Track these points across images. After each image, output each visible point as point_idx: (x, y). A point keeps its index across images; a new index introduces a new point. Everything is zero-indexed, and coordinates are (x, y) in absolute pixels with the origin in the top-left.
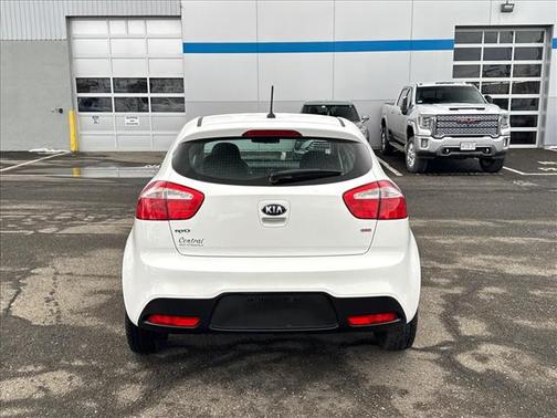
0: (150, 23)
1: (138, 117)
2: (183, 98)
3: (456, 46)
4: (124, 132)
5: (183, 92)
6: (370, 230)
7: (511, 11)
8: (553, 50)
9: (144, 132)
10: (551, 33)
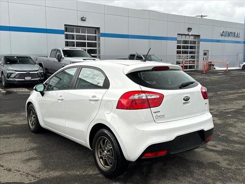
3: (66, 33)
7: (85, 20)
8: (101, 38)
10: (99, 31)
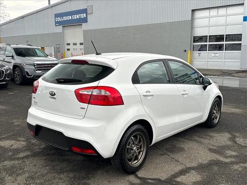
0: (229, 9)
1: (218, 53)
2: (241, 44)
4: (211, 60)
5: (241, 41)
6: (84, 108)
9: (220, 60)
